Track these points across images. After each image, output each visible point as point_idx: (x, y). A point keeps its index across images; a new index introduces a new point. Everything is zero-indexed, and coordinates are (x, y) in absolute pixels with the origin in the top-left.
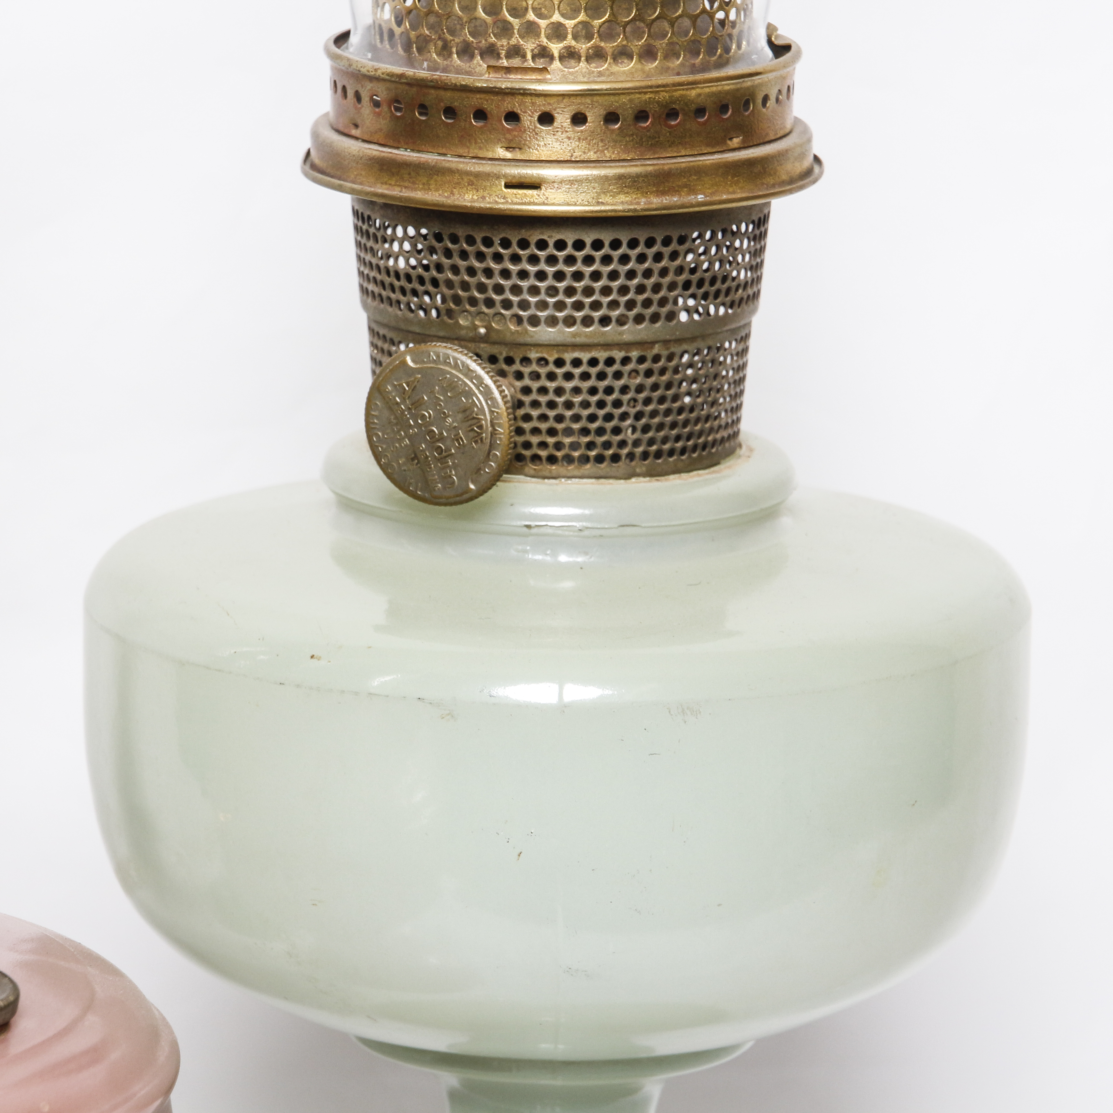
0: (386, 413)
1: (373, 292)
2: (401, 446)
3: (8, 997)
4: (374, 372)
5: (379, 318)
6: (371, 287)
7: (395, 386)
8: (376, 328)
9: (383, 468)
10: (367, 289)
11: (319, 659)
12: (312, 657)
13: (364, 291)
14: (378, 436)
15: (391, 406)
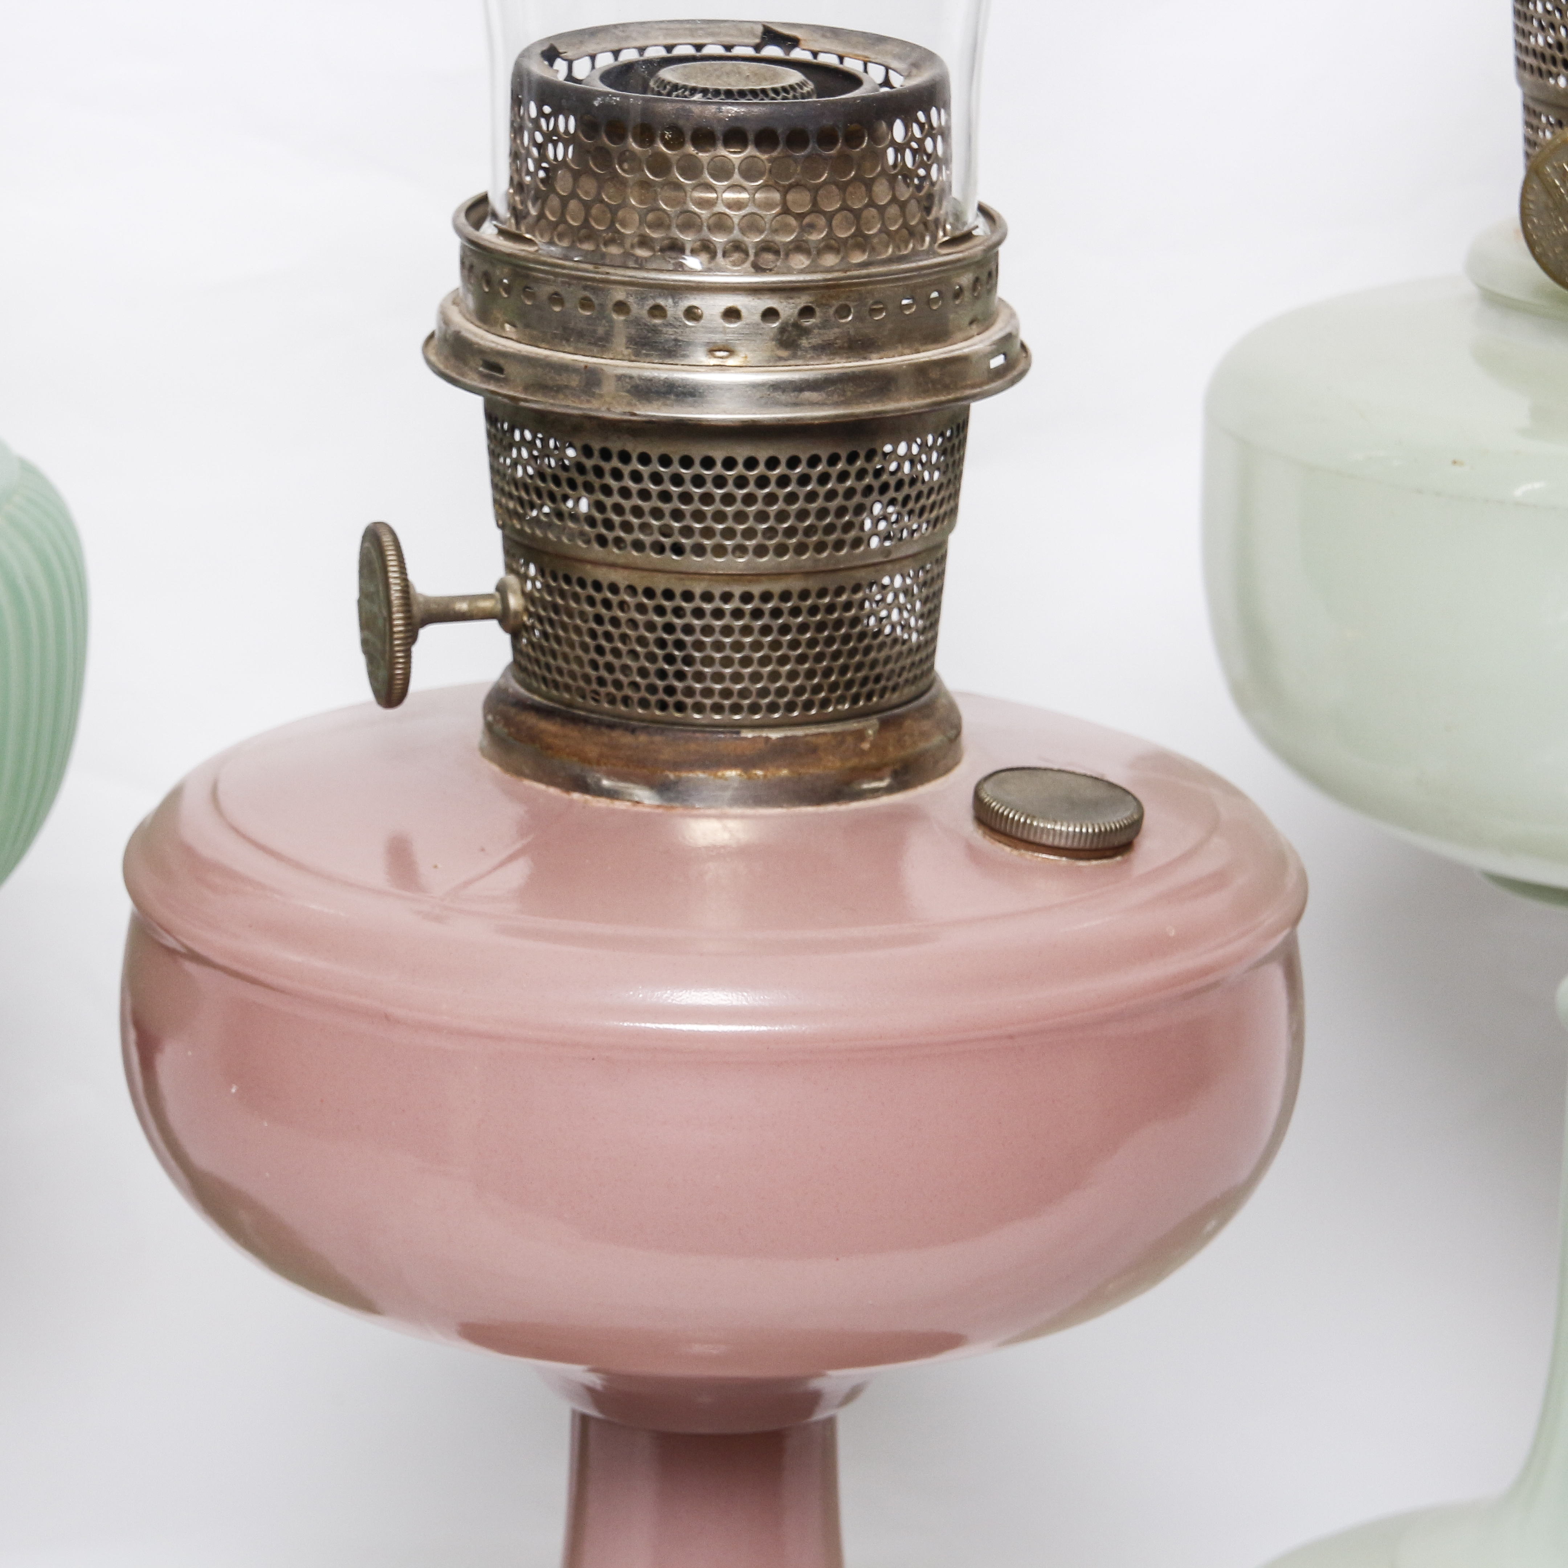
0: (1543, 198)
1: (1531, 66)
2: (1558, 233)
3: (1132, 816)
4: (1527, 155)
5: (1536, 93)
6: (1530, 60)
7: (1554, 168)
8: (1532, 105)
9: (1538, 258)
10: (1524, 63)
11: (1462, 464)
12: (1455, 462)
13: (1521, 64)
14: (1533, 223)
15: (1549, 189)
